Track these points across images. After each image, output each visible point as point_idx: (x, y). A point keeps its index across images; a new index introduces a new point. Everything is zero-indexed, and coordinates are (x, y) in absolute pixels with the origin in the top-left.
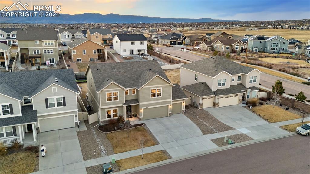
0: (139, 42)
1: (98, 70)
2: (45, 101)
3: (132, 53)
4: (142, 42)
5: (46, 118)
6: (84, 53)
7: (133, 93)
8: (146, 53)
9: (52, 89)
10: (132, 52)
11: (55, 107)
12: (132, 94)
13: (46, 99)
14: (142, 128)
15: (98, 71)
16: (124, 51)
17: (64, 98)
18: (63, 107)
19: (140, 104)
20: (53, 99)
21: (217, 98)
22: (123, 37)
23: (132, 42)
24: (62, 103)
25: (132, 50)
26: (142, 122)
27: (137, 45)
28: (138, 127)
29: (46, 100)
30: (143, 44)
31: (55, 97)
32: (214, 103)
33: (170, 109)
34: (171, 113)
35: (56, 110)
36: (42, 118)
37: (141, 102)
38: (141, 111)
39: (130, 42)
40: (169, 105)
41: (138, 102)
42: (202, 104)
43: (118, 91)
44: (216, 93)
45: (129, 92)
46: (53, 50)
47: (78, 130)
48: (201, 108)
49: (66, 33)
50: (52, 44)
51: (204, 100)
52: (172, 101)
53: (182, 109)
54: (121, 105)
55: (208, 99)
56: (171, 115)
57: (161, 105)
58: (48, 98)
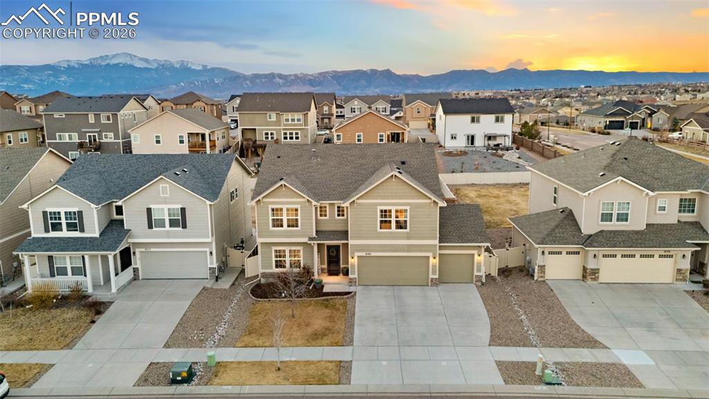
1: (279, 157)
2: (146, 213)
3: (472, 143)
4: (500, 115)
5: (152, 250)
6: (359, 140)
7: (339, 215)
8: (508, 142)
9: (161, 187)
10: (472, 139)
11: (165, 227)
12: (337, 217)
13: (147, 209)
14: (342, 301)
15: (279, 159)
16: (453, 137)
17: (183, 210)
18: (180, 229)
19: (351, 242)
20: (162, 211)
22: (453, 107)
23: (473, 115)
24: (180, 221)
25: (473, 137)
26: (352, 289)
27: (487, 124)
28: (332, 299)
29: (149, 211)
30: (502, 120)
31: (166, 207)
32: (585, 269)
33: (434, 266)
34: (437, 276)
35: (166, 235)
36: (144, 250)
37: (354, 238)
38: (353, 260)
39: (468, 117)
40: (430, 254)
41: (348, 240)
42: (542, 268)
43: (299, 206)
44: (590, 240)
45: (330, 211)
46: (299, 132)
47: (209, 286)
48: (541, 277)
49: (356, 103)
50: (299, 120)
51: (550, 255)
52: (440, 246)
53: (476, 273)
54: (305, 240)
55: (564, 253)
56: (436, 283)
57: (408, 251)
58: (153, 206)
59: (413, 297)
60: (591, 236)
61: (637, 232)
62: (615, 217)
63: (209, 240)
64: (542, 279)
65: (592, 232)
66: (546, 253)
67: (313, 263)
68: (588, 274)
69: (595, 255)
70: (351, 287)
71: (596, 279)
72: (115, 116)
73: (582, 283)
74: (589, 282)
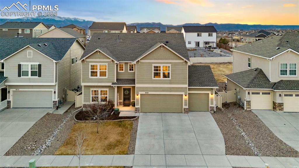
0: (207, 34)
2: (18, 67)
3: (198, 46)
4: (211, 33)
5: (20, 90)
7: (130, 70)
8: (215, 45)
9: (28, 52)
10: (198, 44)
11: (28, 76)
12: (129, 71)
13: (19, 65)
15: (99, 40)
16: (189, 43)
17: (40, 66)
18: (37, 77)
19: (137, 85)
20: (27, 66)
21: (278, 94)
22: (189, 29)
23: (198, 33)
24: (38, 72)
25: (198, 43)
26: (137, 115)
27: (205, 37)
28: (124, 121)
29: (20, 66)
30: (212, 35)
31: (30, 64)
32: (274, 103)
33: (185, 100)
34: (187, 107)
36: (15, 90)
37: (138, 83)
38: (137, 97)
39: (196, 34)
40: (183, 93)
41: (135, 84)
42: (249, 102)
43: (107, 64)
44: (276, 86)
45: (125, 67)
48: (249, 108)
49: (145, 30)
51: (253, 95)
52: (189, 88)
53: (210, 105)
54: (110, 84)
55: (261, 93)
56: (187, 111)
57: (171, 91)
58: (21, 63)
59: (173, 120)
60: (275, 83)
62: (288, 72)
63: (54, 84)
64: (249, 109)
65: (276, 81)
66: (251, 93)
67: (114, 99)
68: (277, 107)
69: (280, 95)
70: (136, 113)
71: (282, 109)
72: (31, 30)
73: (274, 112)
74: (278, 111)
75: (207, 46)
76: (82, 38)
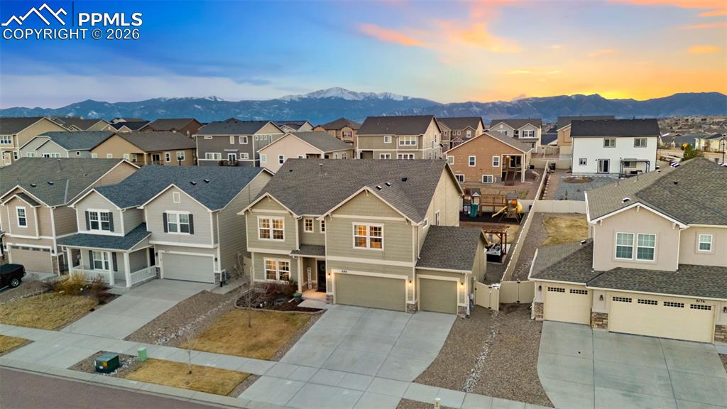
0: (631, 140)
1: (291, 171)
2: (162, 218)
3: (606, 169)
4: (641, 138)
5: (171, 252)
6: (472, 163)
7: (323, 230)
9: (174, 195)
10: (605, 165)
11: (177, 232)
12: (321, 232)
16: (582, 162)
17: (191, 216)
18: (188, 234)
19: (327, 258)
21: (596, 296)
22: (583, 128)
23: (607, 138)
24: (188, 227)
25: (606, 162)
26: (324, 306)
27: (625, 148)
29: (165, 215)
30: (644, 144)
32: (592, 312)
33: (410, 291)
34: (414, 303)
35: (177, 239)
36: (164, 252)
37: (330, 254)
38: (330, 277)
39: (601, 141)
40: (405, 277)
41: (324, 255)
42: (540, 306)
43: (283, 218)
44: (600, 279)
45: (314, 225)
46: (414, 154)
47: (209, 290)
48: (539, 316)
49: (501, 126)
50: (413, 143)
51: (551, 292)
52: (416, 270)
53: (459, 304)
54: (288, 252)
55: (567, 291)
56: (414, 309)
57: (384, 272)
58: (167, 212)
60: (603, 272)
61: (664, 274)
62: (635, 253)
63: (212, 246)
64: (541, 319)
65: (606, 269)
66: (545, 288)
67: (297, 277)
68: (600, 319)
69: (601, 296)
70: (328, 305)
71: (604, 326)
72: (250, 138)
73: (588, 329)
74: (595, 328)
75: (628, 170)
76: (343, 153)
